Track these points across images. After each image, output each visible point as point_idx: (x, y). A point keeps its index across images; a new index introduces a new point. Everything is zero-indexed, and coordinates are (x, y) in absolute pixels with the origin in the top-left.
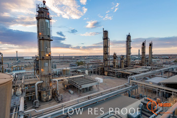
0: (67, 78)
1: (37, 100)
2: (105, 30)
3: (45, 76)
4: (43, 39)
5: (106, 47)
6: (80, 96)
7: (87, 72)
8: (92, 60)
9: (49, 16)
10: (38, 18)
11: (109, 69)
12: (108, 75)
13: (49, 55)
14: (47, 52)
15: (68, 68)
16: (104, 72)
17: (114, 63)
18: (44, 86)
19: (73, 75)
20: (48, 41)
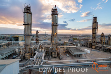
0: (66, 47)
1: (50, 56)
2: (94, 17)
3: (54, 44)
4: (54, 25)
5: (94, 29)
6: (72, 59)
7: (79, 45)
8: (83, 37)
9: (57, 13)
10: (52, 15)
11: (96, 44)
12: (95, 49)
13: (56, 34)
14: (55, 32)
15: (67, 42)
16: (92, 46)
17: (101, 40)
18: (54, 49)
19: (69, 46)
20: (56, 27)
